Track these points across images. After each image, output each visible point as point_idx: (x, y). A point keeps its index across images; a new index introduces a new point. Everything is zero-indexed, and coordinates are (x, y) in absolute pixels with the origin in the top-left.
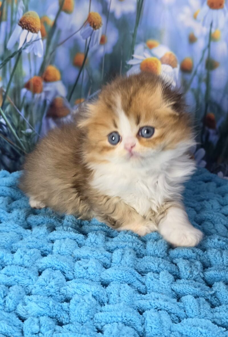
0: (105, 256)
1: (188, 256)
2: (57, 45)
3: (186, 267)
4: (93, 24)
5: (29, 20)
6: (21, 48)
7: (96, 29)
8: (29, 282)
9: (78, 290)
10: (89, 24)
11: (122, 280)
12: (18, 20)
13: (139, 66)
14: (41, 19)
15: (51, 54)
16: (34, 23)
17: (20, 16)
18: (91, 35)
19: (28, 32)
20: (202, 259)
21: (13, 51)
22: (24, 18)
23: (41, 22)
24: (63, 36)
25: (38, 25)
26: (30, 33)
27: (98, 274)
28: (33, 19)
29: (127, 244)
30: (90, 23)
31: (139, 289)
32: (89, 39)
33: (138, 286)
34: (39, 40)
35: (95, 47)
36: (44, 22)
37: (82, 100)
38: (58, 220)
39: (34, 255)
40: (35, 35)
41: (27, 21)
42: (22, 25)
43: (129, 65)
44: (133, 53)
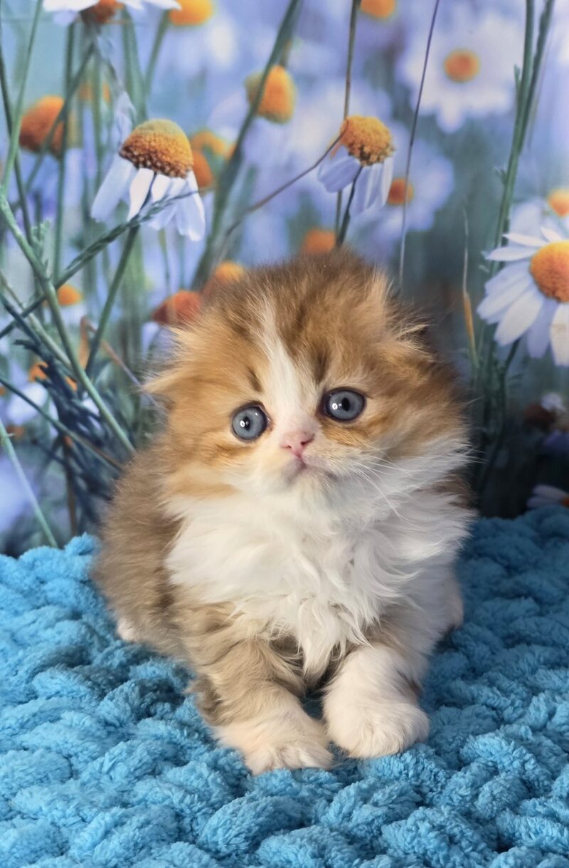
2: (246, 209)
4: (361, 149)
5: (153, 144)
6: (137, 216)
7: (370, 164)
10: (345, 150)
12: (119, 143)
13: (526, 265)
14: (191, 139)
15: (229, 232)
16: (172, 151)
17: (123, 132)
18: (355, 181)
19: (155, 174)
21: (111, 226)
22: (137, 138)
23: (193, 148)
24: (265, 184)
25: (185, 154)
26: (161, 178)
28: (167, 139)
30: (351, 145)
32: (347, 190)
34: (189, 194)
35: (370, 212)
36: (204, 148)
40: (178, 183)
41: (147, 147)
42: (133, 156)
43: (493, 262)
44: (506, 230)
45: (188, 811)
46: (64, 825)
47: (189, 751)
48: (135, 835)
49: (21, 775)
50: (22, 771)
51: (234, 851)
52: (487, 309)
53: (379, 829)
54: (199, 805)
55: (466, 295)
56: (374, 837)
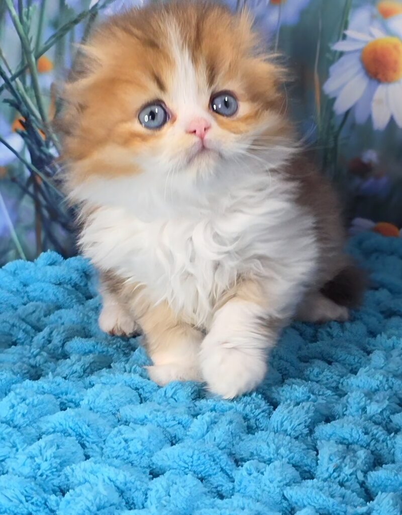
0: (179, 423)
1: (350, 439)
3: (331, 457)
6: (96, 5)
8: (9, 453)
11: (190, 468)
13: (358, 55)
20: (378, 448)
27: (147, 453)
29: (234, 406)
31: (219, 489)
33: (220, 483)
38: (123, 351)
39: (40, 406)
43: (336, 52)
44: (346, 28)
45: (252, 415)
46: (168, 427)
48: (229, 428)
51: (300, 434)
52: (330, 87)
53: (389, 417)
54: (257, 412)
55: (316, 77)
56: (386, 422)
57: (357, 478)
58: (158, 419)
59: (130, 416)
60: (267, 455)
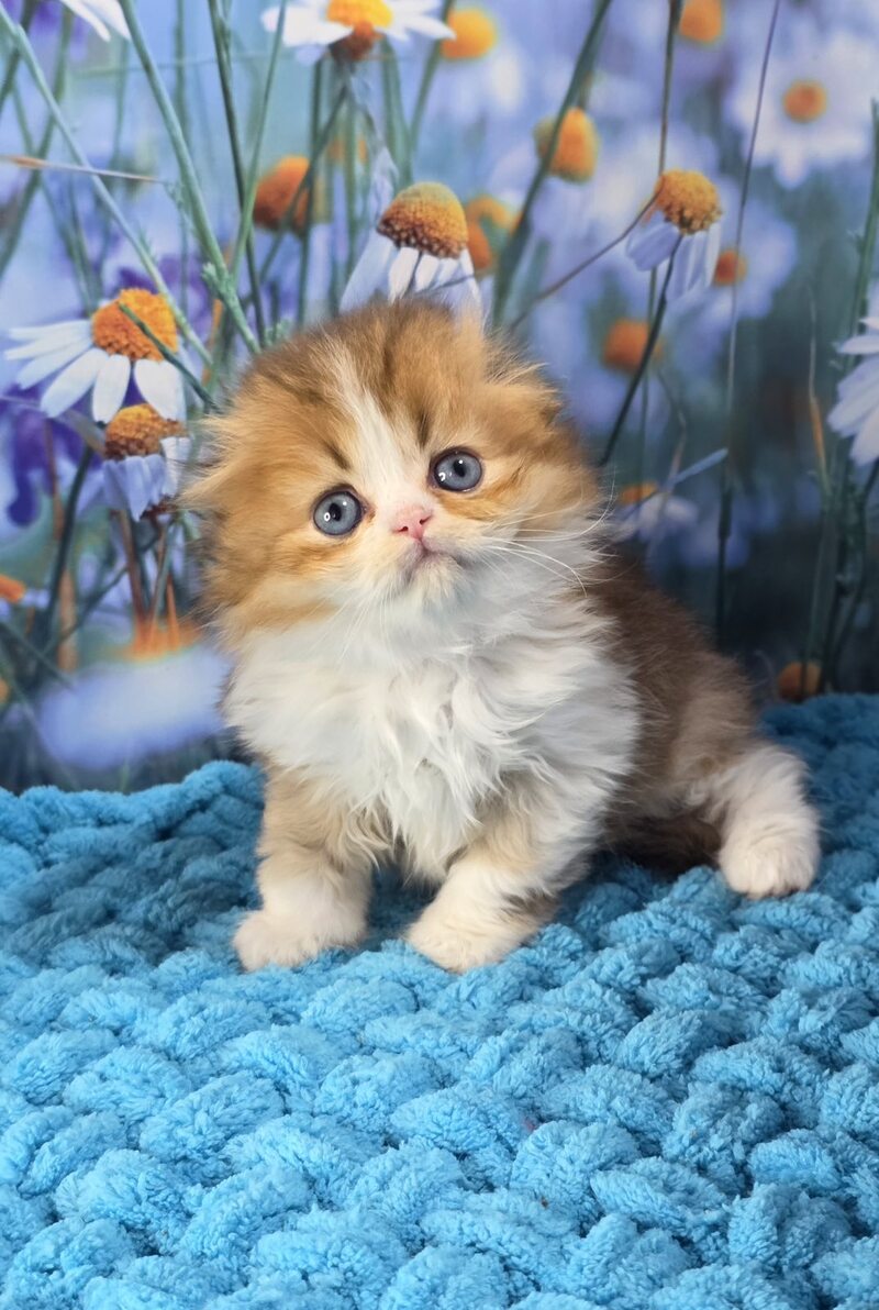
0: (461, 1050)
1: (748, 1080)
2: (534, 296)
4: (681, 213)
5: (419, 215)
7: (692, 232)
9: (269, 1149)
10: (660, 215)
11: (445, 1134)
12: (377, 215)
14: (466, 206)
15: (514, 326)
16: (442, 224)
17: (382, 200)
18: (673, 253)
19: (421, 255)
20: (797, 1098)
22: (398, 208)
23: (468, 218)
24: (559, 262)
25: (457, 226)
26: (427, 258)
27: (383, 1108)
28: (436, 208)
30: (668, 209)
32: (663, 267)
33: (491, 1163)
34: (463, 280)
35: (692, 295)
36: (481, 218)
37: (647, 489)
40: (449, 265)
41: (411, 219)
42: (394, 232)
43: (847, 357)
44: (864, 311)
45: (592, 1034)
46: (440, 1057)
47: (556, 972)
48: (539, 1060)
49: (365, 1004)
50: (364, 1000)
51: (665, 1070)
52: (841, 418)
54: (604, 1027)
55: (813, 401)
57: (732, 1154)
58: (424, 1043)
59: (381, 1037)
60: (589, 1111)
